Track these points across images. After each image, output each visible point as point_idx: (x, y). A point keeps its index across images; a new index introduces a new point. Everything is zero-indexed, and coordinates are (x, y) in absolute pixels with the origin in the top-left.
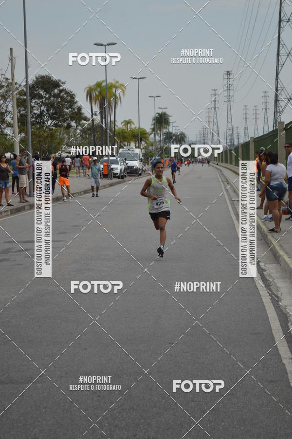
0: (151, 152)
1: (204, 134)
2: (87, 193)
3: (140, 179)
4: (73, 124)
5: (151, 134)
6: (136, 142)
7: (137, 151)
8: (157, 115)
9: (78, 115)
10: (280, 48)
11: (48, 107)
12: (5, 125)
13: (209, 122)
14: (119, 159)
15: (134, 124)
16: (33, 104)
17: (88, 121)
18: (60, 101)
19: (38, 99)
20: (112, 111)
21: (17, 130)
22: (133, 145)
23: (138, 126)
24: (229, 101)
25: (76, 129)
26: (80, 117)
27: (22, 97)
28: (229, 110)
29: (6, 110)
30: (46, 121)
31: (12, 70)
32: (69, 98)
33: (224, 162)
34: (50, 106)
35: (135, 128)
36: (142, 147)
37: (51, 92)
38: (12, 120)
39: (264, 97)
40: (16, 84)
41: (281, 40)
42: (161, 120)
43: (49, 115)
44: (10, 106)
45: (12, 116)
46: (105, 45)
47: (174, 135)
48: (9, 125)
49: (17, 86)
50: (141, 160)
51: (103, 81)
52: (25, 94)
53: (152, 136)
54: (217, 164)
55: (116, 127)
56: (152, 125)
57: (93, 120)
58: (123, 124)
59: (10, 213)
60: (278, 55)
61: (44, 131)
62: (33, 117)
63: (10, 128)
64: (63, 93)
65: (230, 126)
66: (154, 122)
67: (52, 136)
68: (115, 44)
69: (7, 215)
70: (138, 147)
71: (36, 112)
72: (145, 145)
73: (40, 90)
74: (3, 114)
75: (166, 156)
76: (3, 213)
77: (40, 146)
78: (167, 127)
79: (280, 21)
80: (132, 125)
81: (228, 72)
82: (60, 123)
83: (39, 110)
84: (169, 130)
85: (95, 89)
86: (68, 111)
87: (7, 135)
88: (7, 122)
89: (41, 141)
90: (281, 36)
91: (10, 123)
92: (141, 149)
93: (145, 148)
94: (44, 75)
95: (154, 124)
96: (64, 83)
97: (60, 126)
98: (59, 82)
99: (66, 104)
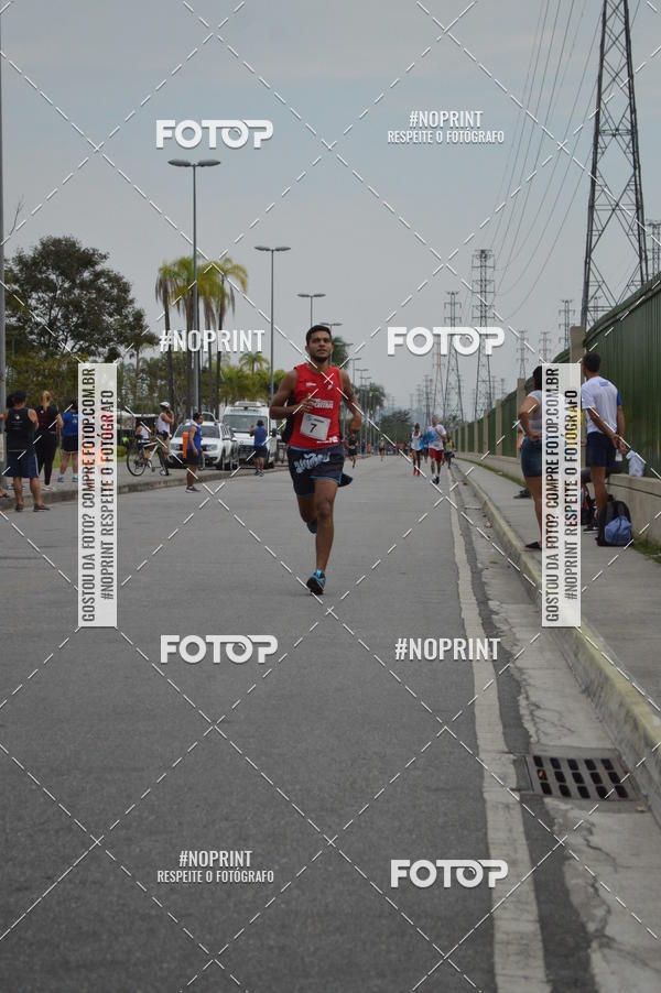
7: (265, 412)
9: (135, 331)
11: (67, 310)
16: (33, 303)
18: (96, 299)
19: (45, 292)
20: (214, 323)
26: (140, 335)
30: (61, 342)
32: (115, 291)
34: (71, 307)
37: (76, 274)
43: (69, 328)
50: (274, 433)
52: (16, 280)
71: (39, 320)
73: (50, 272)
82: (93, 348)
83: (47, 318)
86: (112, 319)
94: (61, 237)
96: (105, 257)
98: (93, 254)
99: (107, 304)
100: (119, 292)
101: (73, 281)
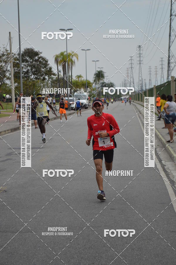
0: (93, 95)
1: (125, 84)
2: (56, 119)
3: (87, 111)
4: (47, 77)
5: (93, 83)
6: (84, 88)
7: (85, 94)
8: (97, 72)
9: (49, 72)
10: (171, 32)
11: (32, 67)
12: (6, 78)
13: (128, 76)
14: (74, 98)
15: (83, 78)
17: (56, 76)
18: (39, 64)
19: (26, 63)
20: (70, 70)
21: (13, 81)
22: (82, 90)
23: (85, 79)
24: (140, 64)
25: (48, 81)
26: (51, 73)
27: (16, 61)
28: (140, 69)
29: (7, 69)
30: (30, 76)
31: (10, 45)
32: (44, 62)
33: (137, 100)
34: (33, 66)
35: (84, 80)
36: (88, 92)
37: (34, 58)
38: (10, 75)
39: (161, 61)
40: (12, 53)
41: (171, 27)
42: (99, 75)
43: (32, 72)
44: (9, 67)
45: (10, 73)
46: (66, 30)
47: (107, 84)
48: (8, 78)
49: (13, 54)
50: (88, 99)
51: (65, 52)
52: (18, 60)
53: (94, 85)
54: (133, 102)
55: (72, 79)
56: (94, 78)
57: (58, 75)
58: (76, 78)
59: (10, 131)
60: (170, 36)
61: (29, 82)
62: (23, 74)
63: (9, 80)
64: (41, 59)
65: (140, 79)
66: (95, 76)
67: (34, 85)
68: (72, 29)
69: (9, 133)
70: (85, 92)
71: (24, 70)
72: (90, 90)
73: (27, 57)
74: (4, 71)
75: (102, 96)
76: (6, 131)
77: (27, 91)
78: (103, 79)
79: (171, 15)
80: (82, 78)
81: (139, 46)
83: (27, 69)
84: (104, 81)
85: (60, 57)
86: (44, 69)
87: (7, 84)
88: (7, 77)
89: (27, 88)
90: (172, 24)
91: (8, 77)
92: (88, 93)
93: (89, 92)
94: (29, 48)
95: (95, 78)
97: (38, 79)
98: (38, 52)
99: (42, 65)
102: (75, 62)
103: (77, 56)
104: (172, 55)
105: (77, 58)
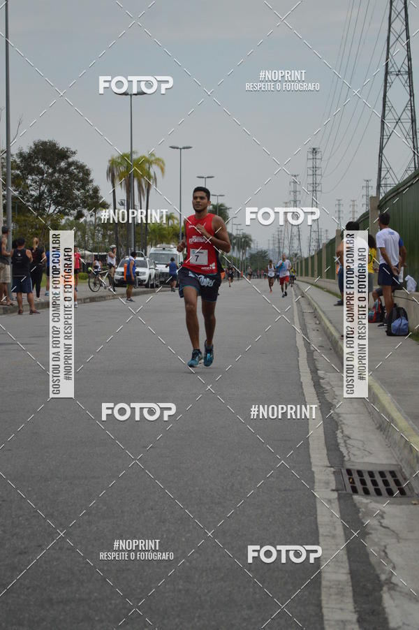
9: (93, 200)
10: (386, 112)
11: (51, 186)
16: (29, 182)
18: (69, 179)
19: (36, 175)
20: (144, 195)
26: (97, 203)
27: (12, 171)
30: (47, 207)
32: (81, 175)
34: (53, 185)
37: (56, 164)
41: (387, 100)
43: (53, 200)
52: (18, 168)
60: (383, 121)
62: (28, 201)
71: (33, 193)
73: (40, 162)
79: (387, 73)
82: (67, 210)
83: (38, 192)
85: (120, 163)
86: (79, 193)
90: (387, 94)
94: (47, 140)
96: (75, 153)
98: (67, 151)
99: (76, 183)
100: (83, 175)
101: (54, 168)
102: (156, 178)
103: (161, 163)
104: (388, 166)
105: (162, 170)
